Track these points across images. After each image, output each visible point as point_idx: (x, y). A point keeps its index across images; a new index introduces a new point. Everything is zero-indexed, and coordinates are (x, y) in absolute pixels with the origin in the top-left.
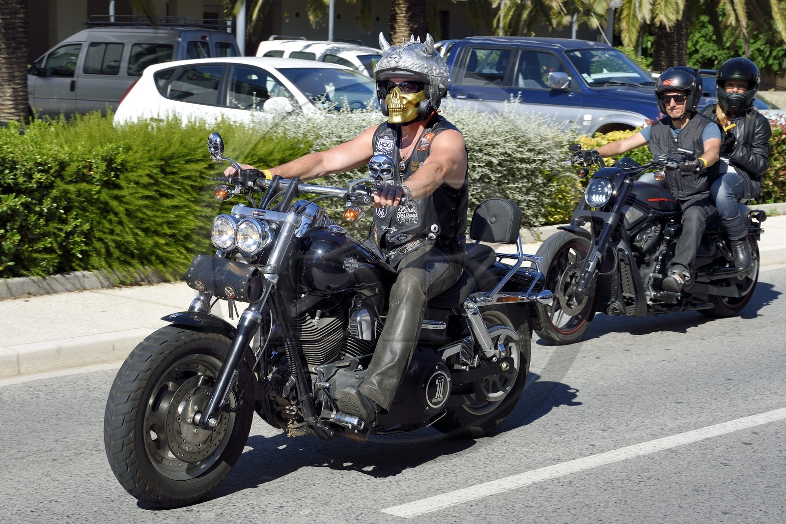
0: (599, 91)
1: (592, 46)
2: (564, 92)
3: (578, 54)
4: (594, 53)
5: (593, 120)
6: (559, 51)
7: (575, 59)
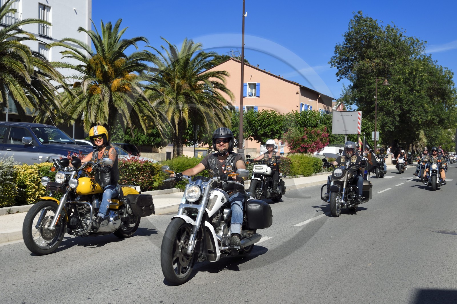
0: (46, 146)
1: (45, 126)
2: (30, 145)
3: (38, 129)
4: (46, 129)
5: (43, 158)
6: (29, 128)
7: (36, 132)
